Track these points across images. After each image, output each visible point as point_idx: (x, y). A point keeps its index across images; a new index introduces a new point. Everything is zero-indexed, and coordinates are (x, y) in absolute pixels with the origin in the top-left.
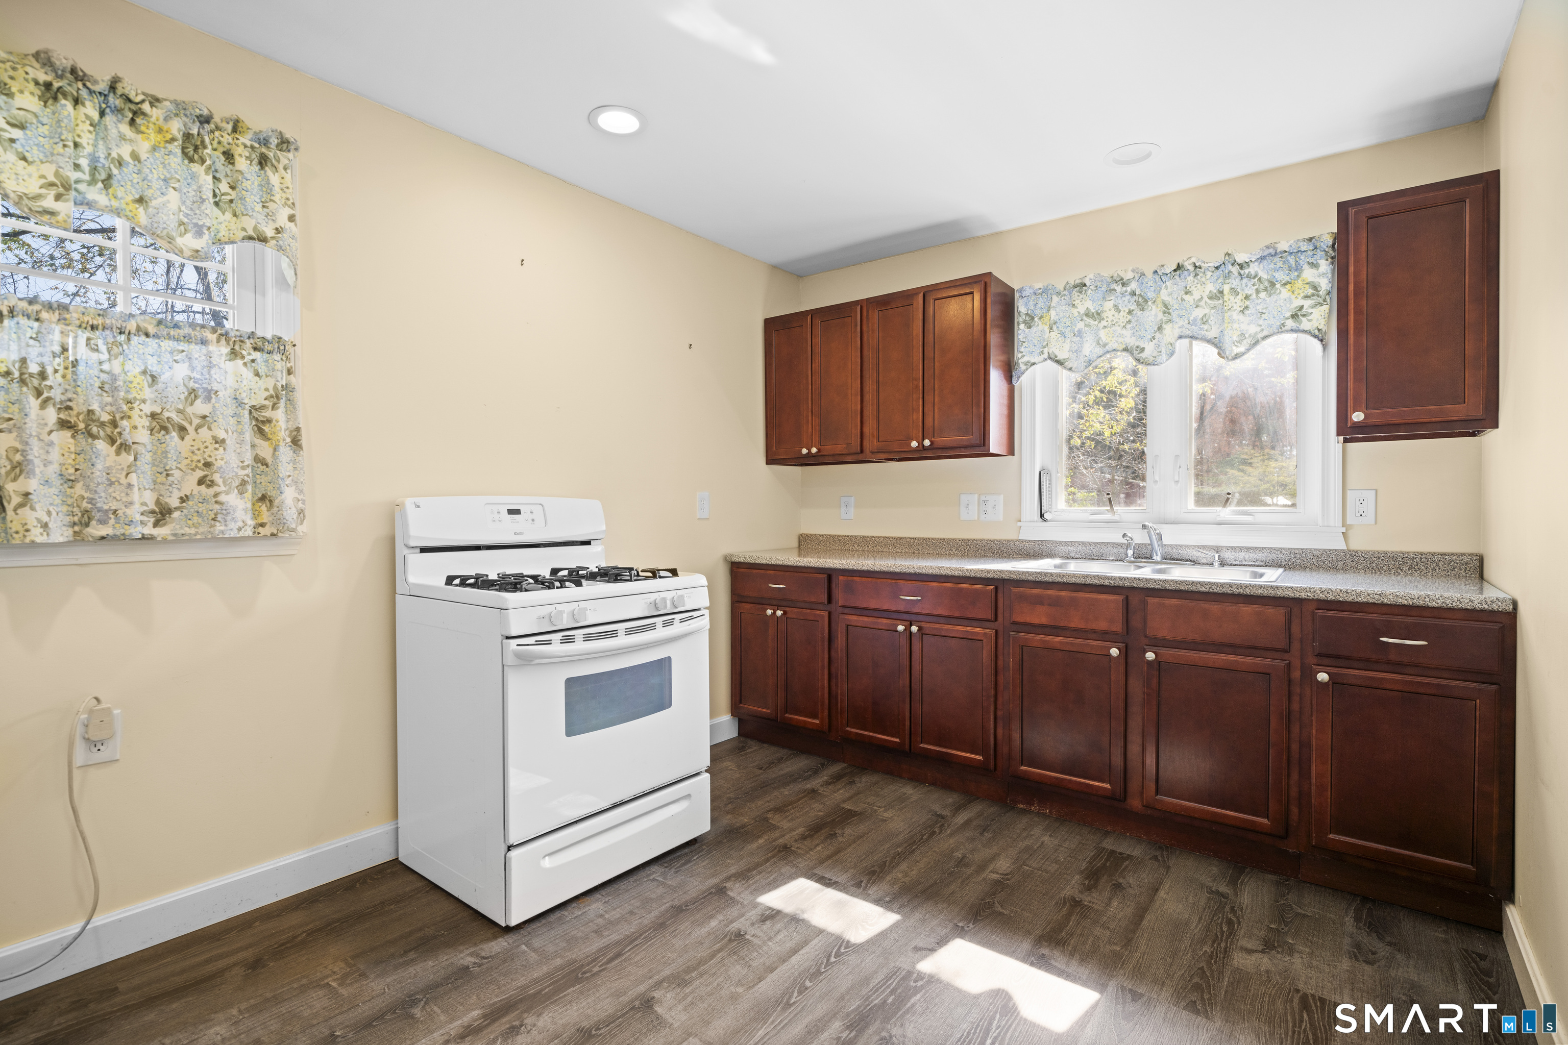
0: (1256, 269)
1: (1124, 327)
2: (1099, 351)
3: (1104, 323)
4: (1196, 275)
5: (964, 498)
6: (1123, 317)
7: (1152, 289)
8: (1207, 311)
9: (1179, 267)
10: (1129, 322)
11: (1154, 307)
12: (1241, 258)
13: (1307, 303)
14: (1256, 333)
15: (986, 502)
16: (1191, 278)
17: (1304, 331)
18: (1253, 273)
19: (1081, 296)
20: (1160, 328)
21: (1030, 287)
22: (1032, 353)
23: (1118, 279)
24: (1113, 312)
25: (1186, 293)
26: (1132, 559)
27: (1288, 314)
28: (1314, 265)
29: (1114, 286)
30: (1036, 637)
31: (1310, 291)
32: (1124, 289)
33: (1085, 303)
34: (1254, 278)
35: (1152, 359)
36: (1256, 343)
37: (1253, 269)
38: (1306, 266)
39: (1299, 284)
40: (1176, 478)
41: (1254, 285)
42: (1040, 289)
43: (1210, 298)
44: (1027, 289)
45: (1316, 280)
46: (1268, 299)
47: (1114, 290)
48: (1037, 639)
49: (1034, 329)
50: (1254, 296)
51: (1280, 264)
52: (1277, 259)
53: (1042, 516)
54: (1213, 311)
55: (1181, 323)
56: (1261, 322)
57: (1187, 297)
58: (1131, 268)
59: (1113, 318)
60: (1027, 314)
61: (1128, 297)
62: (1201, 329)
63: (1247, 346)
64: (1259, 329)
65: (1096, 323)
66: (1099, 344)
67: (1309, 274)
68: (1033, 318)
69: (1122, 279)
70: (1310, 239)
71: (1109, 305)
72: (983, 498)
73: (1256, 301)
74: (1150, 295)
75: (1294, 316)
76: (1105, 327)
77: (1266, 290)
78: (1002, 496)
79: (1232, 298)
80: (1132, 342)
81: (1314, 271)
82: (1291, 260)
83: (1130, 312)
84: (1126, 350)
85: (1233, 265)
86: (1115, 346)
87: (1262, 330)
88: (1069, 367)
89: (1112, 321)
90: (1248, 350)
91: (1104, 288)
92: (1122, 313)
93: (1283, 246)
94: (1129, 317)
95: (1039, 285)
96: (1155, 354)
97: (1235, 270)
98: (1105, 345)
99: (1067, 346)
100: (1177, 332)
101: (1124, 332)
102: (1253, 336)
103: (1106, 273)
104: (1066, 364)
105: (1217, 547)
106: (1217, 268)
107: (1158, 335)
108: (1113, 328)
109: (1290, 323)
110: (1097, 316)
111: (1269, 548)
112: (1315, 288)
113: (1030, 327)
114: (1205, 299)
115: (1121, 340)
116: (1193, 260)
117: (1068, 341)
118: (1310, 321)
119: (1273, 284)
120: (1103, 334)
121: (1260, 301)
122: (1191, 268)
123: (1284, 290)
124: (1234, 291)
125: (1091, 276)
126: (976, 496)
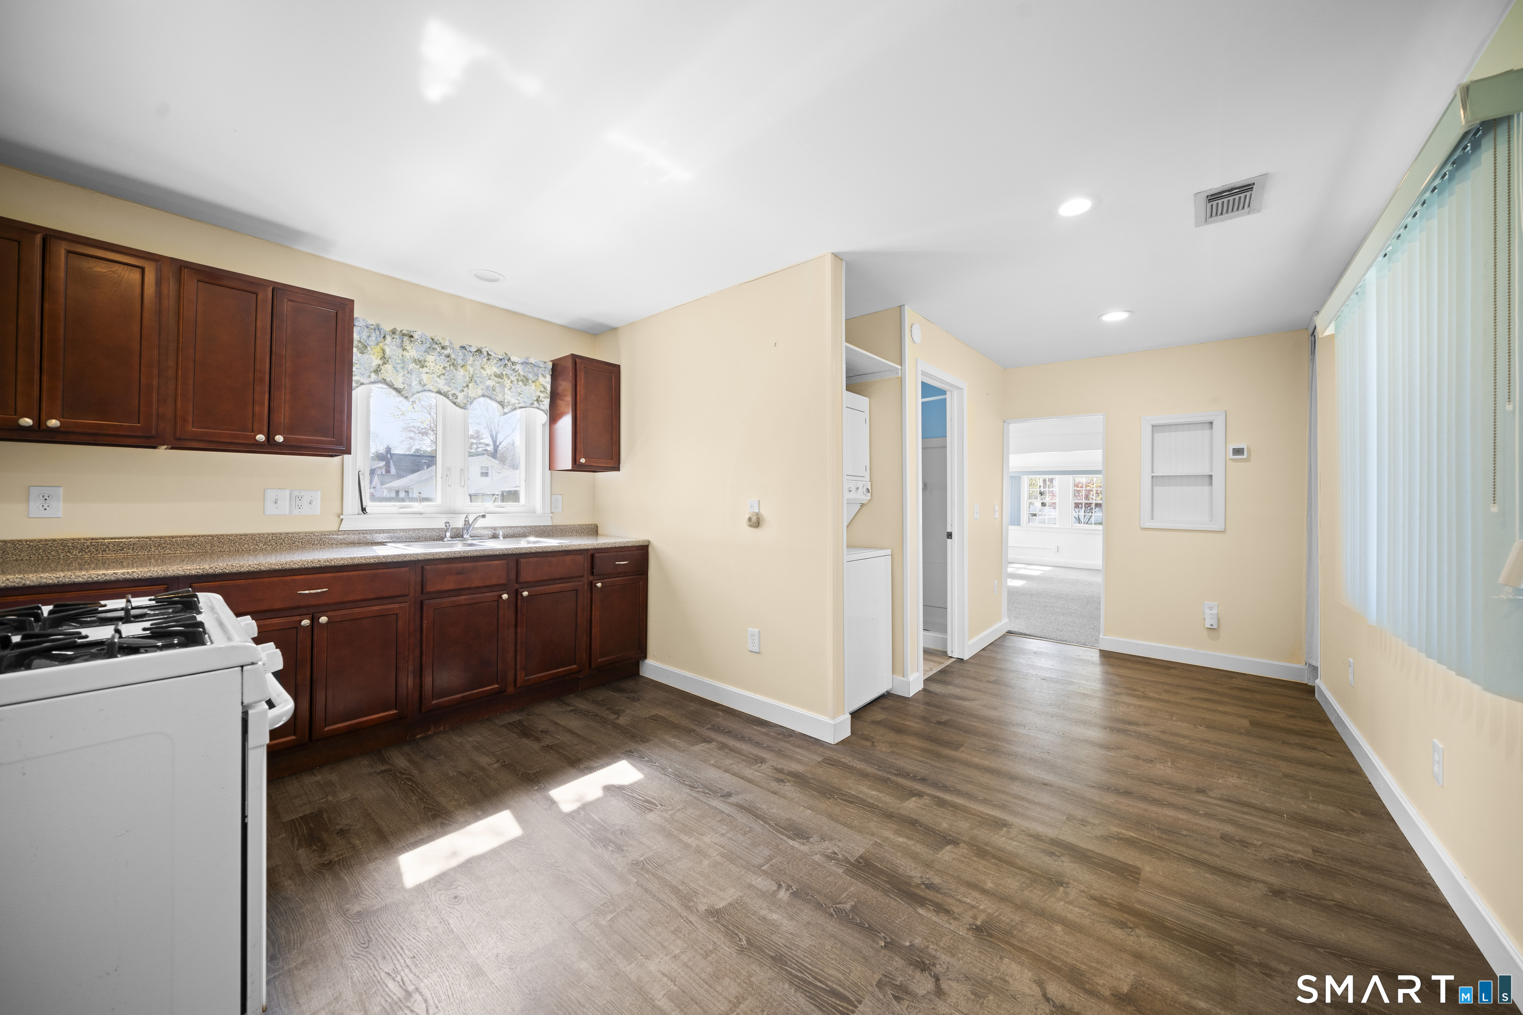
0: (519, 368)
1: (439, 376)
2: (419, 388)
3: (425, 370)
4: (488, 359)
5: (271, 495)
6: (439, 369)
7: (461, 358)
8: (494, 384)
9: (479, 351)
10: (444, 374)
11: (462, 370)
12: (513, 359)
13: (542, 395)
14: (515, 403)
15: (300, 498)
16: (485, 360)
17: (542, 410)
18: (517, 369)
19: (412, 345)
20: (467, 386)
21: (363, 320)
22: (363, 374)
23: (438, 342)
24: (434, 364)
25: (482, 368)
26: (450, 539)
27: (535, 399)
28: (544, 376)
29: (436, 346)
30: (446, 600)
31: (543, 389)
32: (443, 351)
33: (413, 352)
34: (516, 372)
35: (463, 405)
36: (515, 409)
37: (518, 367)
38: (540, 375)
39: (538, 383)
40: (462, 484)
41: (516, 376)
42: (373, 325)
43: (495, 376)
44: (361, 321)
45: (545, 384)
46: (524, 387)
47: (436, 349)
48: (447, 602)
49: (366, 356)
50: (515, 382)
51: (531, 370)
52: (529, 366)
53: (364, 510)
54: (497, 385)
55: (482, 387)
56: (519, 398)
57: (482, 370)
58: (448, 339)
59: (433, 368)
60: (360, 341)
61: (443, 357)
62: (493, 394)
63: (510, 410)
64: (517, 402)
65: (418, 367)
66: (421, 384)
67: (541, 379)
68: (366, 347)
69: (440, 344)
70: (545, 363)
71: (430, 358)
72: (296, 493)
73: (517, 386)
74: (460, 361)
75: (537, 400)
76: (427, 373)
77: (522, 381)
78: (319, 493)
79: (506, 379)
80: (445, 389)
81: (543, 379)
82: (535, 369)
83: (444, 368)
84: (439, 392)
85: (508, 361)
86: (431, 388)
87: (520, 403)
88: (406, 395)
89: (433, 370)
90: (510, 412)
91: (428, 345)
92: (438, 367)
93: (532, 360)
94: (444, 371)
95: (372, 322)
96: (465, 401)
97: (509, 364)
98: (424, 385)
99: (401, 379)
100: (480, 392)
101: (438, 380)
102: (513, 405)
103: (429, 335)
104: (403, 392)
105: (494, 527)
106: (501, 360)
107: (466, 389)
108: (433, 375)
109: (536, 403)
110: (421, 363)
111: (520, 527)
112: (545, 388)
113: (363, 353)
114: (493, 376)
115: (436, 385)
116: (487, 349)
117: (401, 375)
118: (544, 405)
119: (527, 380)
120: (425, 377)
121: (519, 386)
122: (485, 353)
123: (533, 385)
124: (508, 377)
125: (420, 333)
126: (288, 492)
